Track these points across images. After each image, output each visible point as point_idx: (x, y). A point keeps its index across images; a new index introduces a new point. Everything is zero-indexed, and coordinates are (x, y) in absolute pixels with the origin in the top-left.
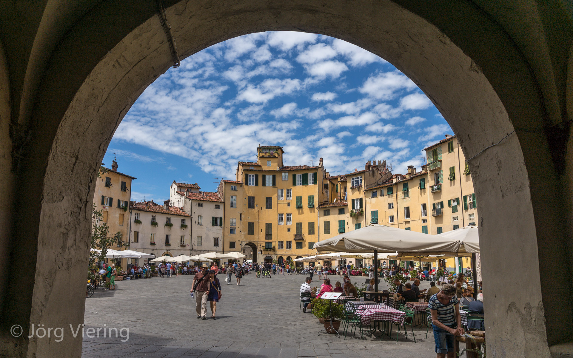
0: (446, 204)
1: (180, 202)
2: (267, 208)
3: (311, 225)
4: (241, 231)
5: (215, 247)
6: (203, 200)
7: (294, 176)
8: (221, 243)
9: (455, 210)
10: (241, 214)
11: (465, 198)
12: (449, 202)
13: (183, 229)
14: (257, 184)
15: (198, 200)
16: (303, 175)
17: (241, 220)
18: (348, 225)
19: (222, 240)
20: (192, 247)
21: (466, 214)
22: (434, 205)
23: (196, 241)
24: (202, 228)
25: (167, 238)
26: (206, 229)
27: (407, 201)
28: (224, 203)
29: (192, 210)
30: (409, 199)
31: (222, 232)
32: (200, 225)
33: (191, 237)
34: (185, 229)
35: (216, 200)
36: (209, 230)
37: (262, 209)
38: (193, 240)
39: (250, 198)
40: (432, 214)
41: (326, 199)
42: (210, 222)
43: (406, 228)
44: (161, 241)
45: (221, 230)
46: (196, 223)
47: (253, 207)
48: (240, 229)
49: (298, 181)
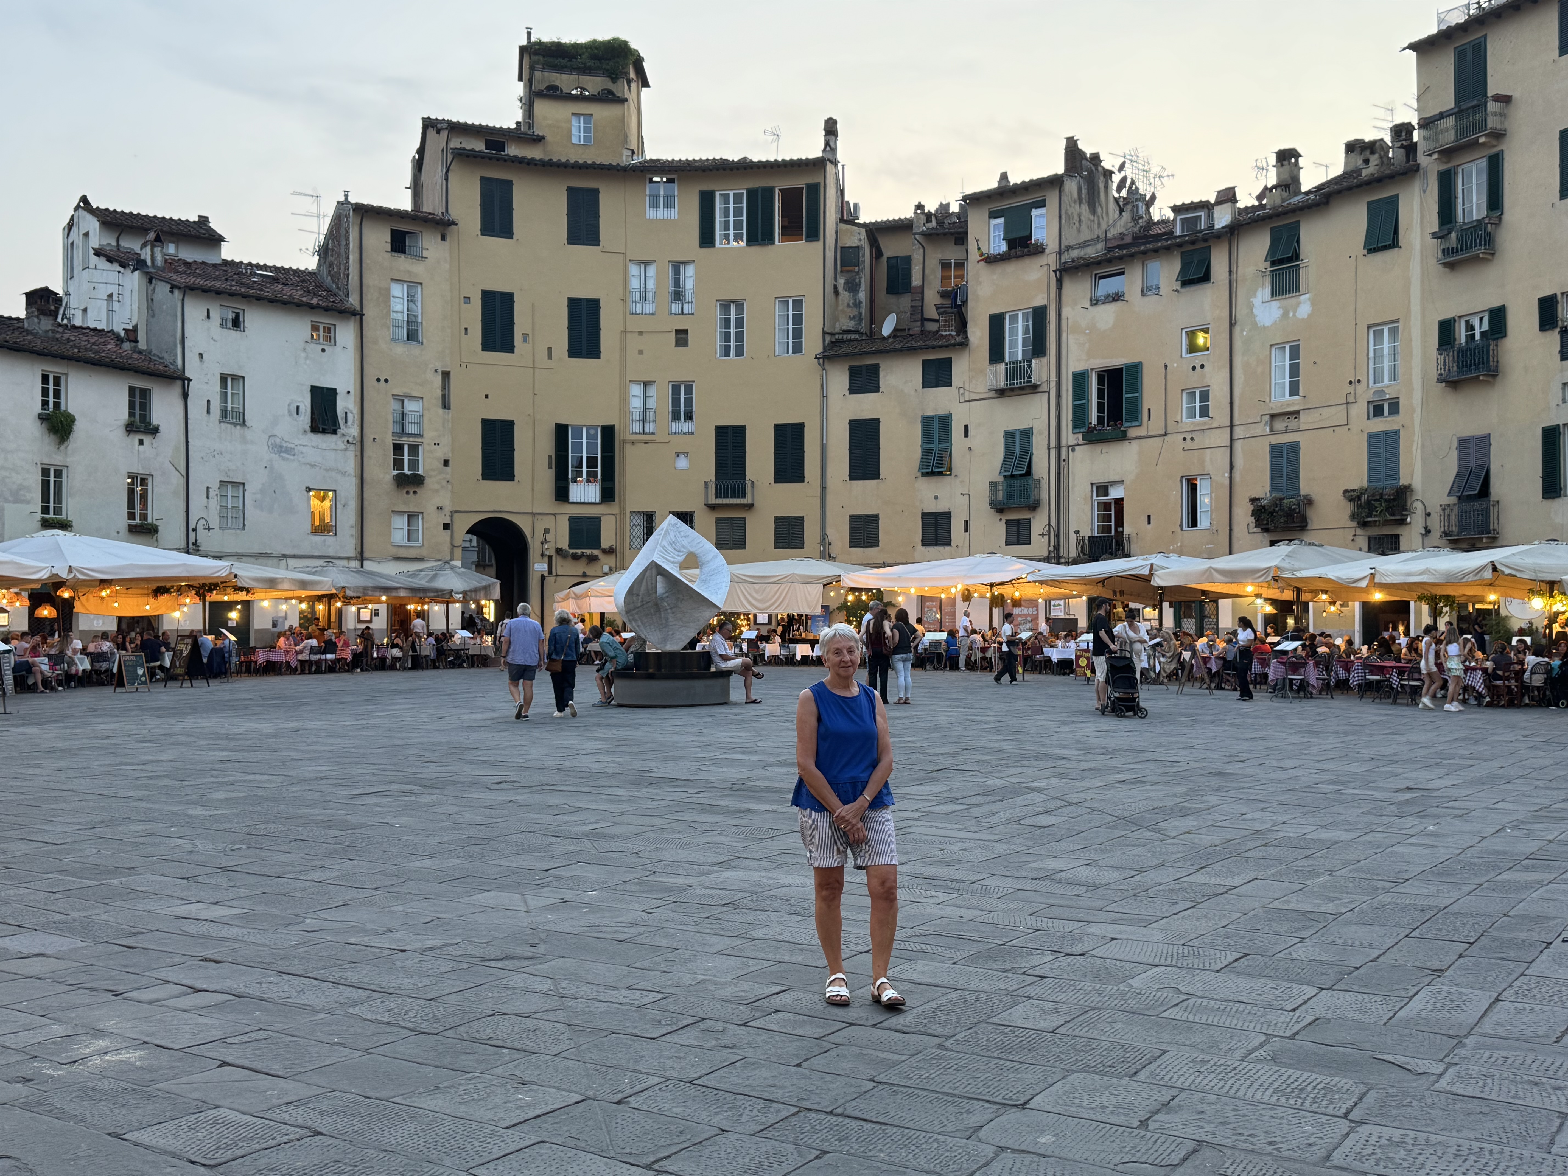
0: (1523, 319)
1: (116, 306)
3: (789, 439)
4: (446, 463)
5: (318, 538)
6: (245, 296)
7: (707, 203)
8: (346, 519)
10: (445, 378)
12: (1548, 307)
13: (141, 442)
15: (220, 292)
16: (751, 193)
17: (446, 404)
18: (966, 435)
20: (192, 535)
22: (1446, 328)
23: (214, 503)
24: (244, 440)
25: (45, 484)
26: (275, 446)
27: (1285, 315)
28: (357, 314)
29: (187, 343)
30: (1299, 304)
31: (350, 464)
32: (235, 425)
33: (183, 481)
34: (147, 439)
35: (315, 301)
36: (281, 449)
37: (550, 357)
38: (197, 499)
39: (488, 297)
40: (1433, 374)
41: (851, 318)
42: (289, 411)
43: (1273, 447)
44: (17, 501)
45: (346, 450)
46: (208, 412)
47: (508, 347)
48: (441, 453)
49: (725, 225)
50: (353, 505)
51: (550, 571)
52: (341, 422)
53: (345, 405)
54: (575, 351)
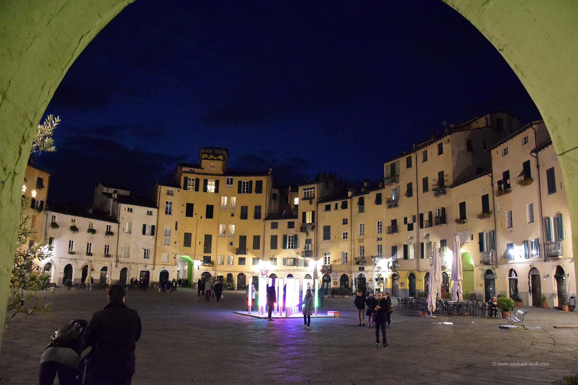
0: (401, 222)
3: (257, 240)
4: (175, 243)
5: (145, 260)
7: (240, 184)
8: (151, 255)
9: (410, 227)
10: (176, 223)
11: (421, 215)
12: (406, 219)
13: (108, 237)
14: (197, 189)
16: (250, 182)
17: (176, 229)
18: (297, 240)
19: (153, 252)
20: (118, 258)
23: (123, 251)
24: (130, 237)
25: (88, 247)
28: (158, 208)
29: (120, 215)
30: (364, 215)
31: (153, 242)
32: (129, 233)
33: (116, 246)
34: (110, 237)
36: (137, 239)
37: (201, 218)
38: (119, 250)
39: (188, 204)
40: (387, 232)
41: (275, 210)
42: (141, 230)
43: (359, 246)
45: (153, 239)
46: (123, 230)
47: (191, 215)
48: (174, 240)
49: (244, 189)
51: (198, 269)
54: (207, 217)
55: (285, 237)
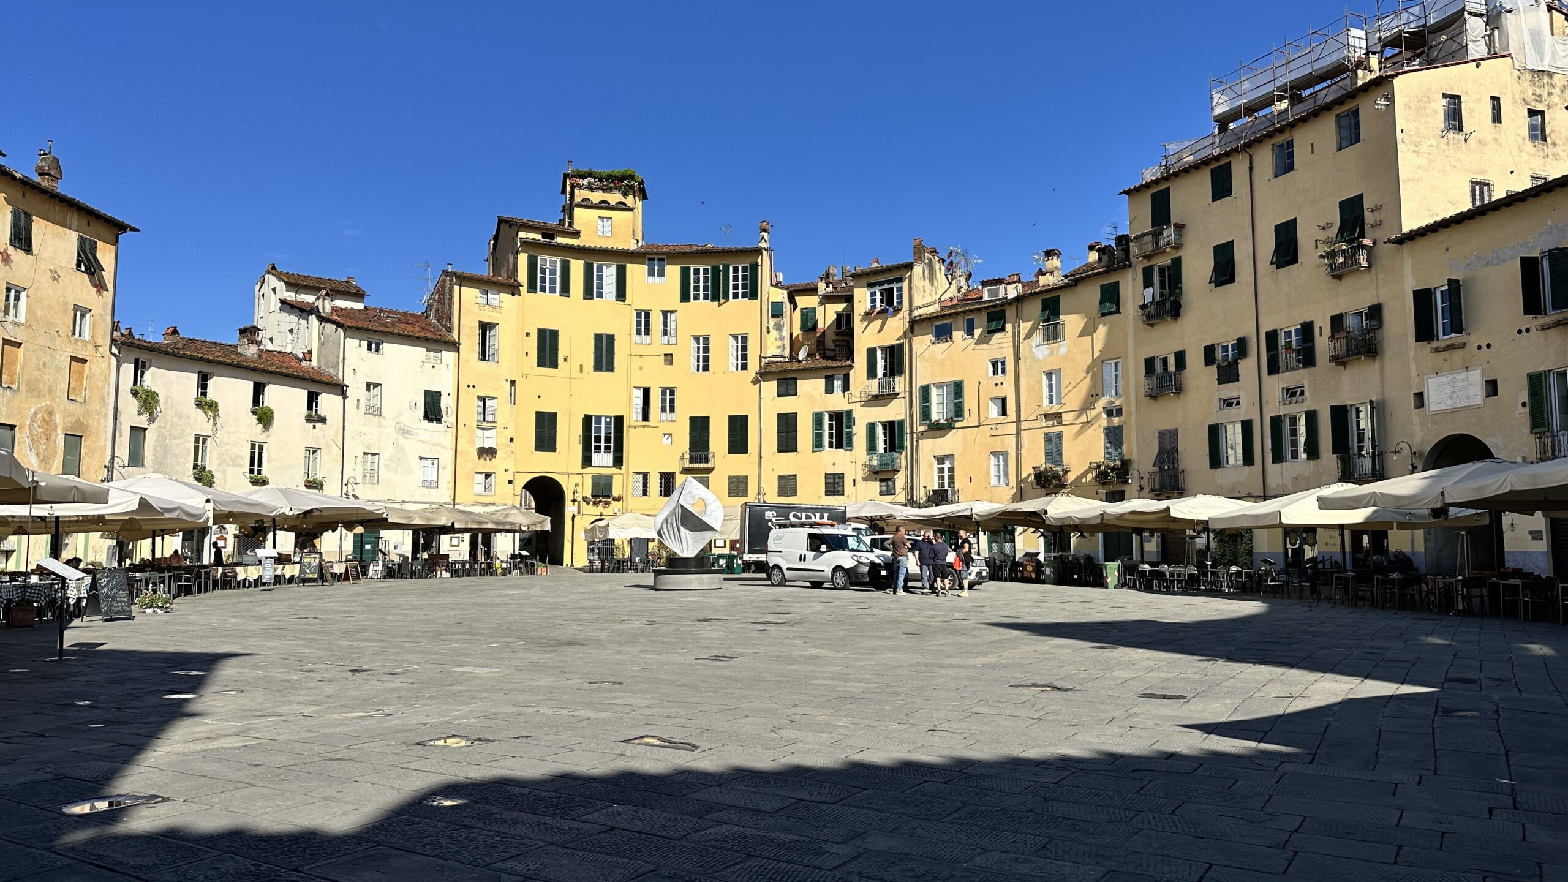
0: (1195, 359)
1: (296, 337)
2: (598, 367)
3: (738, 427)
4: (511, 440)
5: (426, 490)
6: (383, 332)
7: (685, 273)
9: (1228, 374)
10: (513, 383)
11: (1272, 336)
12: (1209, 354)
13: (314, 427)
14: (565, 290)
15: (367, 330)
16: (714, 268)
17: (512, 401)
18: (854, 424)
19: (449, 467)
20: (345, 487)
21: (1276, 385)
22: (1149, 363)
23: (359, 467)
24: (380, 426)
25: (253, 455)
26: (400, 429)
27: (1052, 353)
28: (456, 344)
29: (347, 363)
30: (1060, 346)
31: (450, 441)
32: (375, 415)
33: (340, 452)
34: (318, 425)
35: (428, 335)
36: (405, 432)
37: (581, 371)
38: (349, 464)
39: (542, 333)
40: (1142, 392)
41: (778, 347)
42: (410, 406)
43: (1046, 434)
44: (234, 466)
45: (446, 432)
46: (358, 408)
47: (554, 364)
48: (509, 434)
49: (697, 288)
50: (451, 467)
51: (579, 512)
52: (444, 413)
53: (446, 402)
55: (818, 418)
